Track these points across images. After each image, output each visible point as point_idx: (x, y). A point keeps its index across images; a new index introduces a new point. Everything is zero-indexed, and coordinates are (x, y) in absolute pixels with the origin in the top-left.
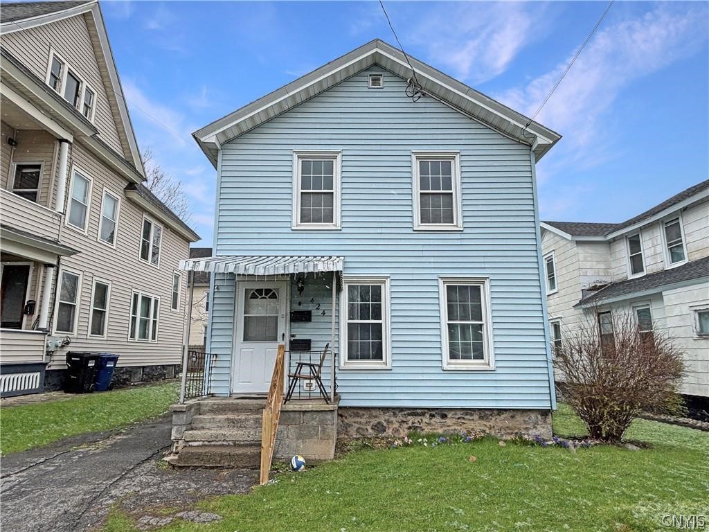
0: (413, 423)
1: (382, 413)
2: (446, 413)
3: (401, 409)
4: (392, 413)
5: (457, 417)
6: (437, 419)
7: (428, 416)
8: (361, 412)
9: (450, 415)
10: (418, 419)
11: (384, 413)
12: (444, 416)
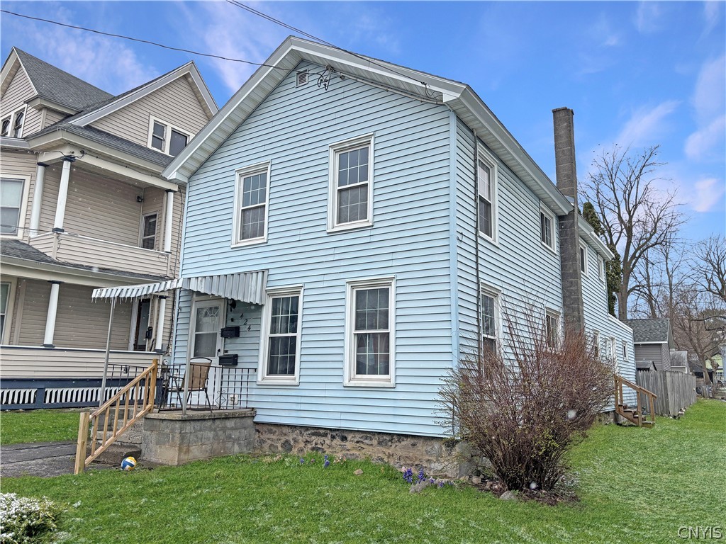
0: (316, 444)
1: (290, 431)
2: (346, 435)
3: (307, 428)
4: (299, 432)
5: (356, 440)
6: (337, 441)
7: (329, 436)
8: (274, 429)
9: (349, 438)
10: (321, 439)
11: (293, 432)
12: (344, 439)
